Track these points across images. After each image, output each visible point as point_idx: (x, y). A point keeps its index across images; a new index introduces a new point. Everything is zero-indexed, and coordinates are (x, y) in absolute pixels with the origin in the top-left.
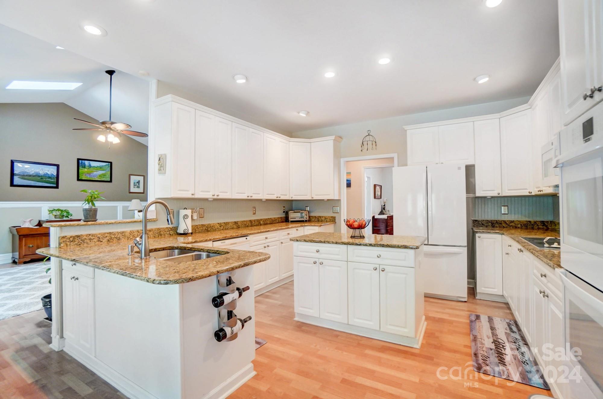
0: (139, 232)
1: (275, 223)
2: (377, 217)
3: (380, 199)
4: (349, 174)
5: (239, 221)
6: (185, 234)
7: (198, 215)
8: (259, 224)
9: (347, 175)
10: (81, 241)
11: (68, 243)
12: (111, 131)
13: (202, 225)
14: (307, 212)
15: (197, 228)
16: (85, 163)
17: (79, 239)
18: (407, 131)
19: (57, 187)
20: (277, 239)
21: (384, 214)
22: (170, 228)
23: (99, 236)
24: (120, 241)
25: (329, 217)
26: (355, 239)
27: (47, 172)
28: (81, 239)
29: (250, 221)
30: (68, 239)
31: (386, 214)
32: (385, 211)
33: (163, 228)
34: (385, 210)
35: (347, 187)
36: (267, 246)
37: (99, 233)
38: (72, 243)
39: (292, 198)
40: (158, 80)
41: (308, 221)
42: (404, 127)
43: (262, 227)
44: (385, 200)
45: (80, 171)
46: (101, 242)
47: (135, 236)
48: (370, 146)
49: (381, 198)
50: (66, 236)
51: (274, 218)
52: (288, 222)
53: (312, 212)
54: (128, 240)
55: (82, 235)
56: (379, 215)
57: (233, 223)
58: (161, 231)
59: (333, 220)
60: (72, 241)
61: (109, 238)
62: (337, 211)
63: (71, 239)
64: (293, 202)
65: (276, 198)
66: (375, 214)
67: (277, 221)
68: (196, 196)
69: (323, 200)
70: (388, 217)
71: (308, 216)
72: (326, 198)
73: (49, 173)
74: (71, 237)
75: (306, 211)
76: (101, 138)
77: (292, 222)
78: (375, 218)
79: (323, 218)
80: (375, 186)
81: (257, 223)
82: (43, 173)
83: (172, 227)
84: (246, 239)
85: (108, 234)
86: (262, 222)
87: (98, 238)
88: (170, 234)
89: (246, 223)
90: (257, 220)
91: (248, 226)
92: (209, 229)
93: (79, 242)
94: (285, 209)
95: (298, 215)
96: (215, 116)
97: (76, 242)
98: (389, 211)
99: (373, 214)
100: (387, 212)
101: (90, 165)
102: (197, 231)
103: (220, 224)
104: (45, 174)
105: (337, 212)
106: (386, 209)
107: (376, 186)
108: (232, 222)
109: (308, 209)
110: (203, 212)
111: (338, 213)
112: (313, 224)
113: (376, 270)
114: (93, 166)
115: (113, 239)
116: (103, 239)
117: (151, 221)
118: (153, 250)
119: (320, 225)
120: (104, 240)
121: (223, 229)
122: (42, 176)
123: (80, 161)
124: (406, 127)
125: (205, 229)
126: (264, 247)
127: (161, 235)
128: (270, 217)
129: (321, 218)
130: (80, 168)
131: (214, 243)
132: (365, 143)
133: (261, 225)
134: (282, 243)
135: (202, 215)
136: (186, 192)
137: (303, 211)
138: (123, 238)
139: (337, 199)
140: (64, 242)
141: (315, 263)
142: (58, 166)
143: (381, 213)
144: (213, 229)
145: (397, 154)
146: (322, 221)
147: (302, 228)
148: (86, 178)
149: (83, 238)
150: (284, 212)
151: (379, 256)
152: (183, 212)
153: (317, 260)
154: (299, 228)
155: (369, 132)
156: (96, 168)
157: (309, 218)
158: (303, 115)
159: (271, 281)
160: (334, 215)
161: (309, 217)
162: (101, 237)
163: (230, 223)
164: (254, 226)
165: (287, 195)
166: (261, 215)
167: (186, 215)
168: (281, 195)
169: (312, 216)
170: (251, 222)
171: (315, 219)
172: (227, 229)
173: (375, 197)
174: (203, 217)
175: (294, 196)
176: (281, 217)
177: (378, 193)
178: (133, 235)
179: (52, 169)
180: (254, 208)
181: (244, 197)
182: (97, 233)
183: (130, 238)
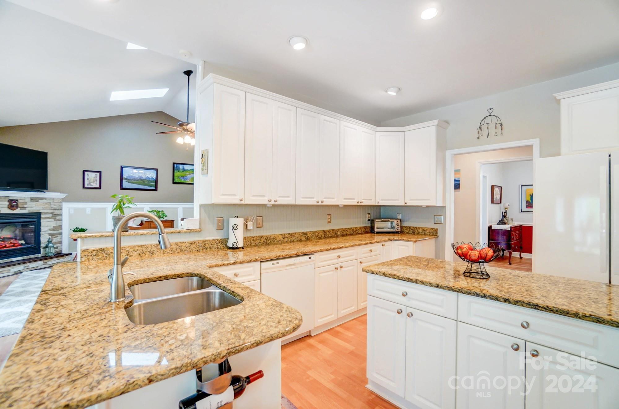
0: (177, 245)
1: (357, 234)
2: (495, 227)
3: (499, 203)
4: (457, 171)
5: (308, 232)
6: (234, 248)
7: (255, 224)
8: (336, 236)
9: (455, 174)
10: (106, 255)
11: (91, 258)
12: (189, 133)
13: (259, 236)
14: (399, 221)
15: (253, 240)
16: (179, 167)
17: (103, 253)
18: (561, 100)
19: (156, 190)
20: (354, 257)
21: (505, 224)
22: (218, 240)
23: (128, 249)
24: (154, 255)
25: (428, 228)
26: (473, 280)
27: (148, 176)
28: (105, 253)
29: (324, 231)
30: (91, 253)
31: (508, 224)
32: (507, 220)
33: (209, 241)
34: (507, 218)
35: (455, 189)
36: (340, 267)
37: (128, 246)
38: (95, 258)
39: (378, 203)
40: (204, 61)
41: (399, 233)
42: (555, 95)
43: (339, 239)
44: (507, 205)
45: (175, 174)
46: (131, 257)
47: (173, 250)
48: (492, 130)
49: (501, 203)
50: (88, 250)
51: (356, 228)
52: (374, 233)
53: (406, 221)
54: (164, 254)
55: (107, 248)
56: (497, 224)
57: (301, 234)
58: (206, 244)
59: (434, 233)
60: (95, 255)
61: (141, 252)
62: (441, 221)
63: (94, 253)
64: (381, 208)
65: (356, 204)
66: (492, 222)
67: (360, 232)
68: (247, 202)
69: (421, 206)
70: (511, 227)
71: (399, 226)
72: (424, 204)
73: (150, 176)
74: (94, 250)
75: (397, 219)
76: (180, 140)
77: (378, 233)
78: (492, 228)
79: (421, 229)
80: (493, 187)
81: (332, 234)
82: (145, 177)
83: (221, 239)
84: (310, 258)
85: (139, 246)
86: (339, 233)
87: (126, 251)
88: (218, 248)
89: (317, 234)
90: (333, 230)
91: (320, 238)
92: (269, 241)
93: (103, 257)
94: (370, 217)
95: (388, 224)
96: (273, 100)
97: (100, 257)
98: (512, 219)
99: (489, 222)
100: (510, 222)
101: (184, 168)
102: (253, 244)
103: (283, 235)
104: (146, 178)
105: (440, 223)
106: (507, 216)
107: (495, 187)
108: (299, 233)
109: (400, 217)
110: (261, 220)
111: (442, 224)
112: (405, 239)
113: (517, 349)
114: (186, 169)
115: (145, 253)
116: (133, 253)
117: (193, 232)
118: (163, 278)
119: (414, 240)
120: (135, 254)
121: (287, 241)
122: (144, 180)
123: (175, 165)
124: (558, 96)
125: (264, 242)
126: (336, 268)
127: (206, 249)
128: (349, 227)
129: (417, 230)
130: (175, 171)
131: (263, 264)
132: (484, 127)
133: (338, 236)
134: (361, 263)
135: (260, 225)
136: (233, 197)
137: (394, 220)
138: (158, 251)
139: (441, 205)
140: (85, 256)
141: (400, 312)
142: (157, 170)
143: (502, 222)
144: (274, 241)
145: (539, 139)
146: (418, 234)
147: (391, 243)
148: (180, 181)
149: (108, 252)
150: (369, 220)
151: (525, 324)
152: (233, 221)
153: (403, 308)
154: (386, 244)
155: (490, 111)
156: (189, 171)
157: (401, 229)
158: (392, 93)
159: (344, 312)
160: (435, 226)
161: (402, 227)
162: (131, 250)
163: (297, 234)
164: (329, 237)
165: (371, 200)
166: (338, 224)
167: (235, 225)
168: (363, 199)
169: (405, 227)
170: (325, 233)
171: (409, 230)
172: (293, 241)
173: (492, 202)
174: (262, 227)
175: (382, 201)
176: (365, 227)
177: (497, 196)
178: (171, 249)
179: (152, 173)
180: (329, 216)
181: (313, 202)
182: (125, 246)
183: (166, 252)
